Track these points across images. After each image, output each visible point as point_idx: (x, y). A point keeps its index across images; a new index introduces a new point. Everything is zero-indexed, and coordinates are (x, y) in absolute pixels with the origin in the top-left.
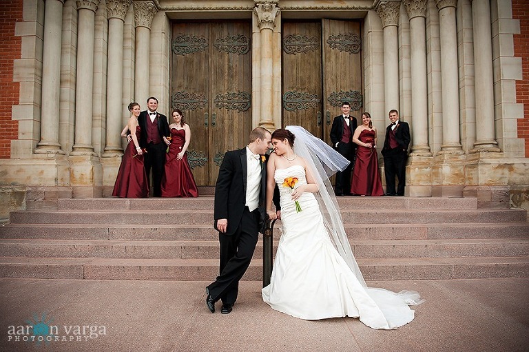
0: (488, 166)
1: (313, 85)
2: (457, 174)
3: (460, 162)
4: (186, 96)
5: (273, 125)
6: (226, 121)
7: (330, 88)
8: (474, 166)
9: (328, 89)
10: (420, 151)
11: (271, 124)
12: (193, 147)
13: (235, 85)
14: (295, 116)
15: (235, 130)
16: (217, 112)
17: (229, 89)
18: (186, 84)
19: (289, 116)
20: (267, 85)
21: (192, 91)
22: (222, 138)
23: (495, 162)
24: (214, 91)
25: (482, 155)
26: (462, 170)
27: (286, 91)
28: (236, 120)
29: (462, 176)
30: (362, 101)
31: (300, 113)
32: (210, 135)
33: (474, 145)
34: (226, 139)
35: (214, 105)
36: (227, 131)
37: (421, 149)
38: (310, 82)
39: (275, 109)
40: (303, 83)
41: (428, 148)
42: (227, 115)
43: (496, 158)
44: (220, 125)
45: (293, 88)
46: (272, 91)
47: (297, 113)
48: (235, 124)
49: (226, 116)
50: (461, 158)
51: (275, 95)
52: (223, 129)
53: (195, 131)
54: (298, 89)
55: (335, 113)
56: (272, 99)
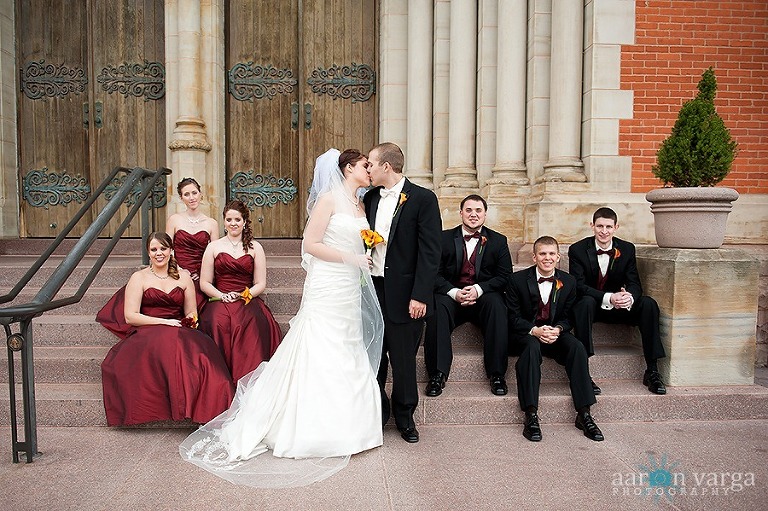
0: (557, 208)
1: (284, 52)
2: (510, 222)
3: (518, 200)
4: (48, 70)
5: (203, 126)
6: (122, 117)
7: (312, 61)
8: (534, 208)
9: (308, 62)
10: (458, 178)
11: (197, 124)
12: (64, 167)
13: (139, 50)
14: (251, 108)
15: (140, 135)
16: (105, 100)
17: (128, 56)
18: (47, 46)
19: (240, 111)
20: (188, 51)
21: (60, 61)
22: (116, 148)
23: (571, 201)
24: (98, 60)
25: (550, 187)
26: (520, 214)
27: (235, 62)
28: (141, 115)
29: (519, 226)
30: (374, 82)
31: (261, 105)
32: (92, 142)
33: (545, 168)
34: (123, 151)
35: (98, 87)
36: (124, 137)
37: (460, 174)
38: (278, 47)
39: (206, 96)
40: (266, 49)
41: (473, 172)
42: (124, 106)
43: (574, 193)
44: (110, 125)
45: (247, 57)
46: (199, 62)
47: (256, 104)
48: (140, 124)
49: (122, 108)
50: (521, 191)
51: (207, 71)
52: (117, 131)
53: (68, 138)
54: (256, 59)
55: (321, 107)
56: (199, 77)
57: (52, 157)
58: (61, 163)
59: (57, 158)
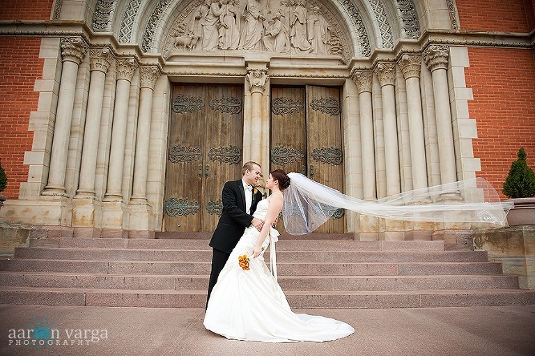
1: (298, 142)
4: (182, 149)
6: (218, 173)
7: (313, 145)
9: (311, 145)
12: (187, 196)
13: (228, 140)
16: (208, 163)
17: (222, 144)
18: (182, 138)
20: (257, 141)
21: (188, 145)
22: (214, 187)
24: (208, 146)
27: (274, 146)
28: (227, 171)
30: (342, 156)
31: (286, 167)
32: (203, 184)
34: (218, 188)
35: (208, 158)
36: (219, 182)
38: (295, 139)
40: (289, 140)
44: (212, 176)
45: (280, 144)
46: (261, 146)
47: (284, 166)
48: (227, 175)
49: (219, 168)
51: (264, 150)
52: (215, 179)
53: (190, 181)
54: (284, 145)
55: (318, 167)
56: (261, 153)
57: (181, 192)
58: (186, 194)
59: (184, 191)
